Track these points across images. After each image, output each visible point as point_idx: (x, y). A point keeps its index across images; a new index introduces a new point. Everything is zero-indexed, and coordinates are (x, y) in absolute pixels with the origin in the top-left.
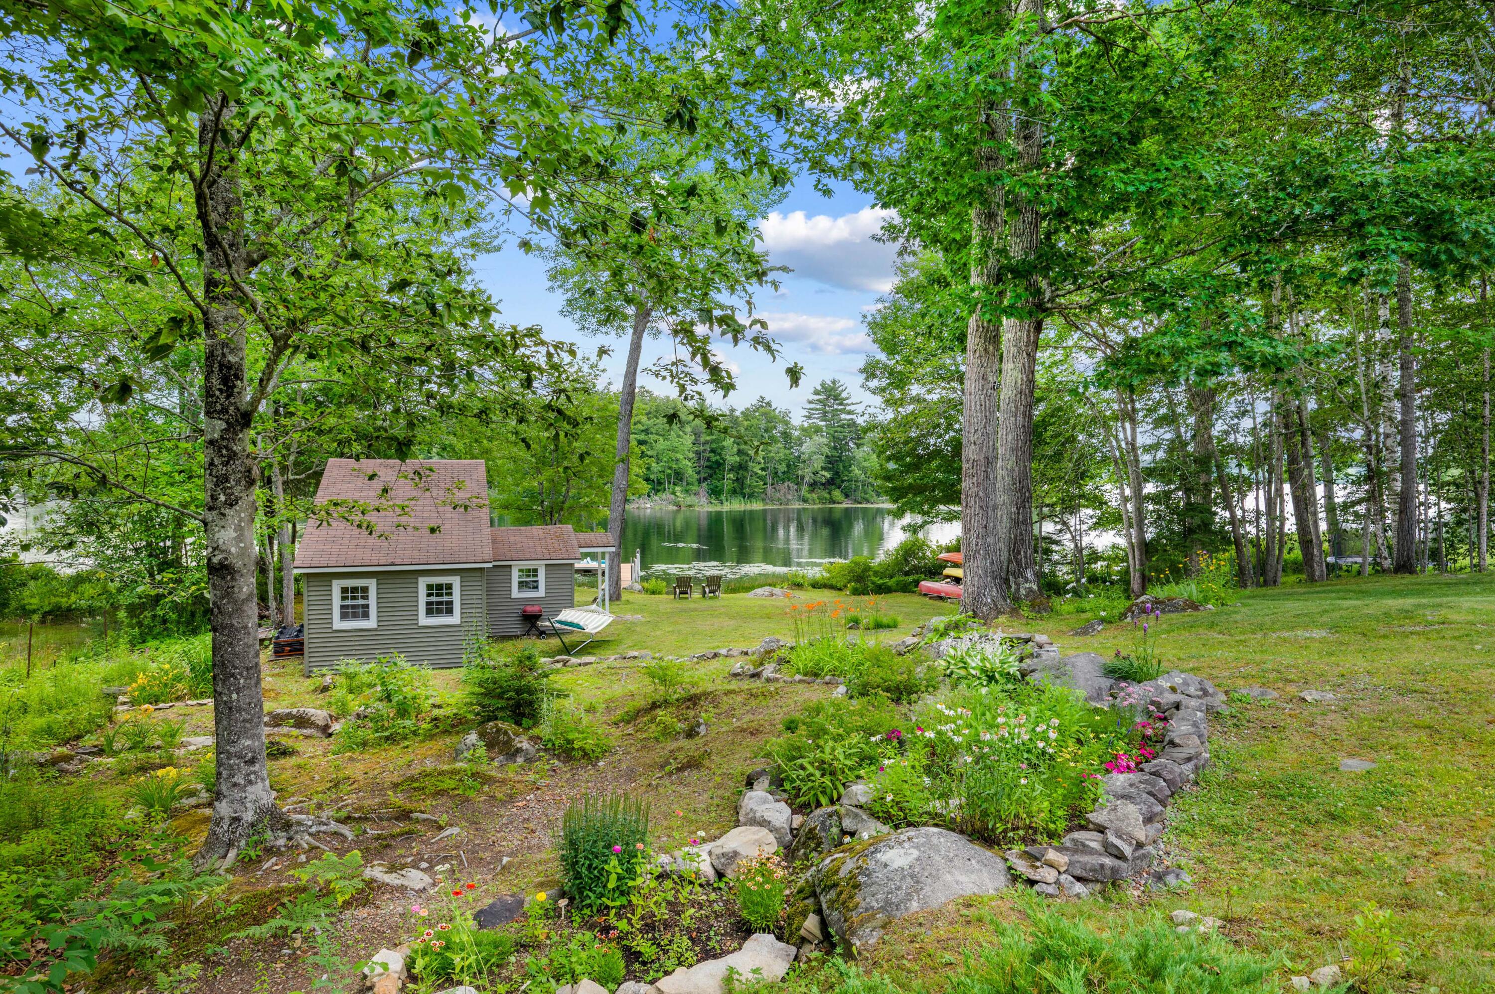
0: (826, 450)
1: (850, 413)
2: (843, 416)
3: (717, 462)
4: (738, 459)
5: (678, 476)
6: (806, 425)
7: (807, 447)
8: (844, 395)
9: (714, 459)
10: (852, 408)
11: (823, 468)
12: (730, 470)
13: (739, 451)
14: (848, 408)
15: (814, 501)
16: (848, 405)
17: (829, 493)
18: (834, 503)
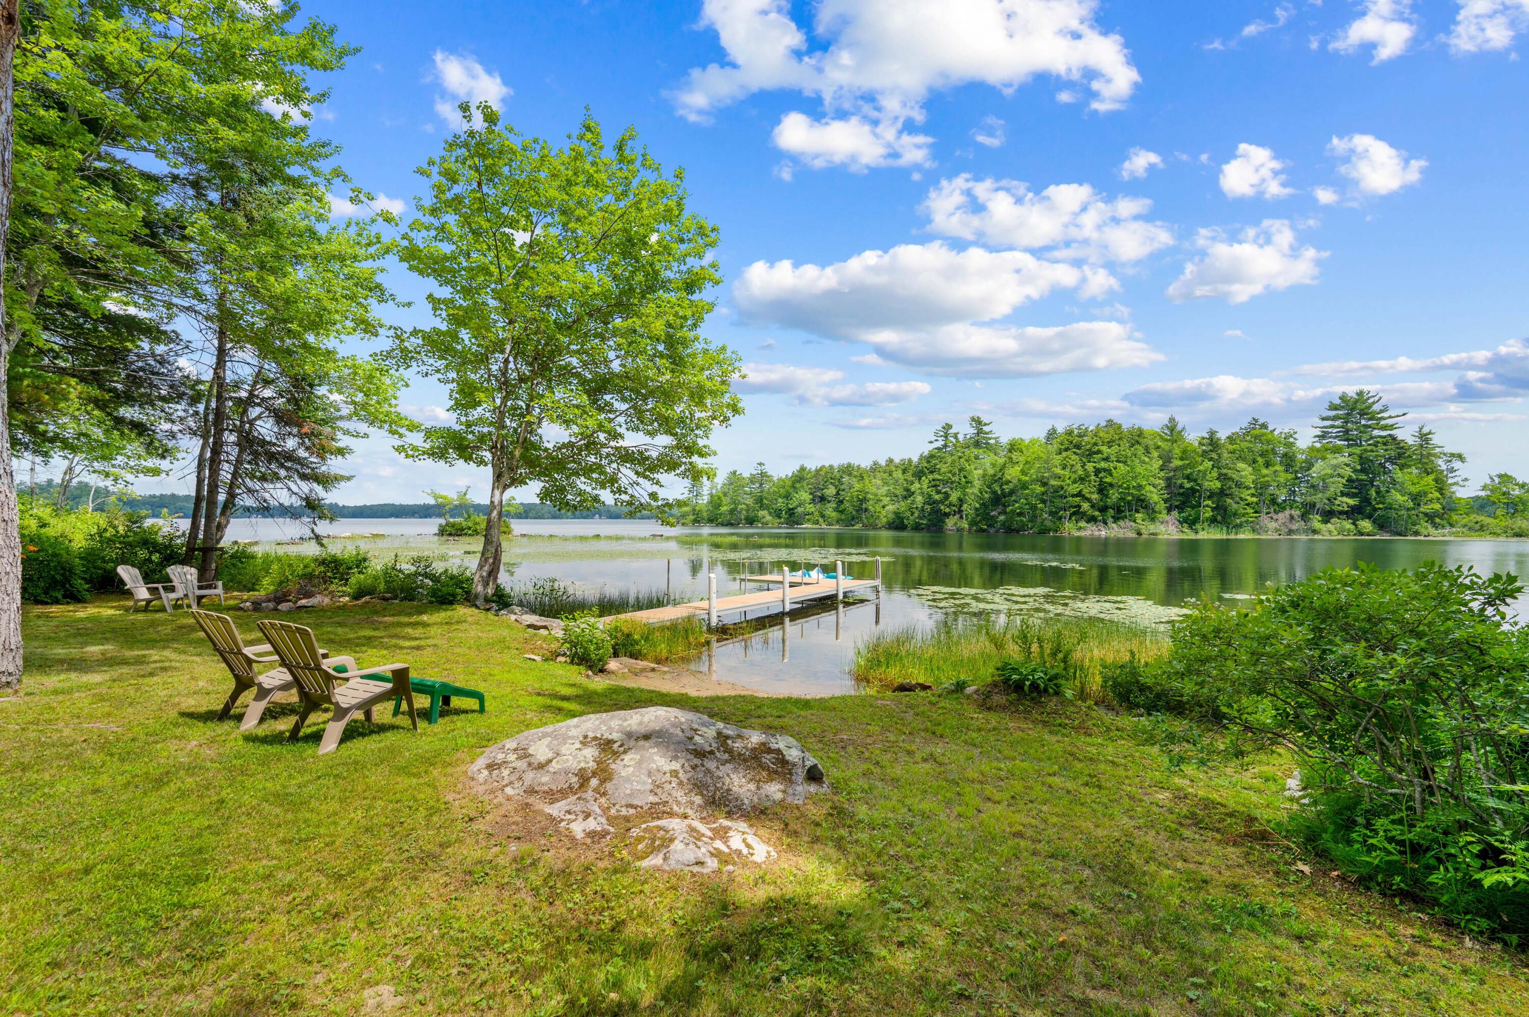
0: (1348, 472)
1: (1384, 428)
2: (1376, 433)
3: (1192, 489)
4: (1218, 485)
5: (1142, 504)
6: (1318, 445)
7: (1319, 469)
8: (1376, 408)
9: (1188, 485)
10: (1389, 422)
11: (1343, 494)
12: (1210, 497)
13: (1220, 475)
14: (1383, 422)
15: (1330, 532)
16: (1383, 418)
17: (1354, 524)
18: (1362, 534)
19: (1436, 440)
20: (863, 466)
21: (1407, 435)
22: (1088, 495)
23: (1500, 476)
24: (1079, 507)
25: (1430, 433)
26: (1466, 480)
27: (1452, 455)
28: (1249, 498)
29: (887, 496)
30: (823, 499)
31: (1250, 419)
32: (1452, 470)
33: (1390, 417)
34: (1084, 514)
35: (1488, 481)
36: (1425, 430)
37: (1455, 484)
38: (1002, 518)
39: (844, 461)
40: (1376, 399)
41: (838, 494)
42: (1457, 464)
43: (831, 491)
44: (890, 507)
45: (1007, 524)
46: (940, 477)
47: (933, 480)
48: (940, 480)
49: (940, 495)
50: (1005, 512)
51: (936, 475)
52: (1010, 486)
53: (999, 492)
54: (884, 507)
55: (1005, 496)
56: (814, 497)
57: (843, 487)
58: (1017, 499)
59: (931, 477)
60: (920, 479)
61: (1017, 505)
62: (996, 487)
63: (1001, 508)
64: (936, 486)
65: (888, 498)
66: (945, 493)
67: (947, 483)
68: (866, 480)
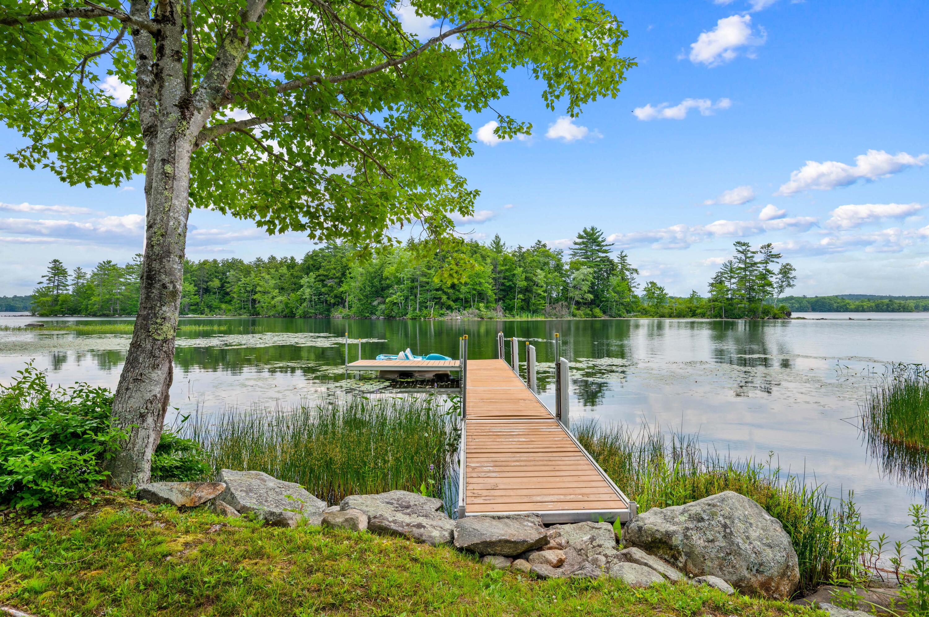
0: (590, 278)
1: (604, 252)
2: (600, 254)
3: (509, 286)
5: (481, 296)
6: (573, 260)
7: (577, 275)
9: (507, 284)
10: (607, 248)
11: (588, 292)
12: (520, 292)
13: (526, 278)
14: (604, 248)
15: (580, 315)
16: (603, 246)
17: (591, 310)
18: (596, 317)
19: (629, 260)
20: (246, 262)
21: (614, 256)
22: (446, 290)
23: (651, 283)
24: (440, 298)
25: (626, 256)
26: (639, 284)
27: (633, 269)
28: (542, 293)
29: (275, 288)
30: (207, 290)
31: (536, 241)
32: (633, 279)
33: (606, 245)
34: (443, 304)
35: (646, 286)
36: (624, 254)
37: (634, 287)
38: (382, 307)
39: (229, 257)
40: (600, 233)
41: (222, 286)
42: (635, 275)
43: (216, 283)
44: (280, 298)
45: (386, 312)
46: (325, 273)
47: (319, 276)
48: (324, 276)
49: (326, 288)
50: (384, 303)
51: (321, 272)
52: (388, 282)
53: (379, 286)
54: (273, 298)
55: (383, 289)
56: (199, 288)
57: (227, 280)
58: (394, 292)
59: (317, 273)
60: (308, 274)
61: (394, 296)
62: (376, 282)
63: (380, 299)
64: (323, 281)
65: (277, 291)
66: (330, 287)
67: (332, 278)
68: (253, 274)
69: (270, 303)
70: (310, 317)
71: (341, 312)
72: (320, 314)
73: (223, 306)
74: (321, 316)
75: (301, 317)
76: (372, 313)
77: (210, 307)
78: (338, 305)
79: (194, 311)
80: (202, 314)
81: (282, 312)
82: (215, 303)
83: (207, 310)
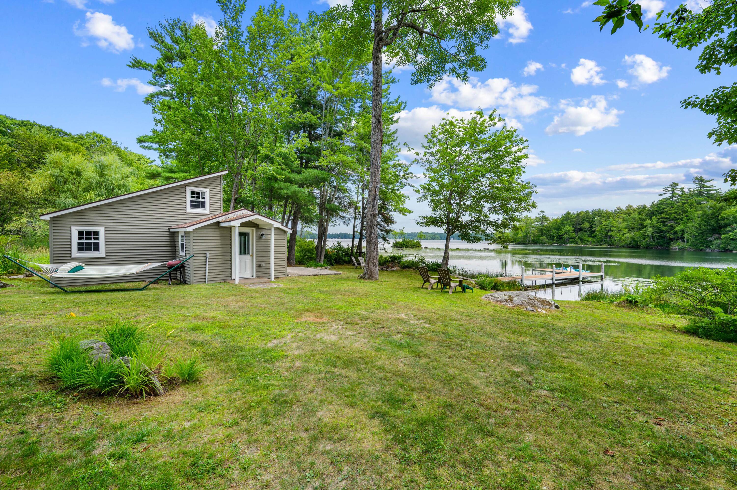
29: (625, 228)
30: (581, 230)
38: (718, 242)
41: (591, 226)
43: (587, 225)
44: (628, 235)
45: (721, 246)
46: (667, 216)
47: (662, 218)
48: (667, 218)
49: (667, 227)
50: (720, 239)
51: (664, 215)
52: (726, 221)
53: (715, 225)
54: (623, 235)
55: (720, 227)
56: (575, 228)
57: (595, 223)
58: (732, 230)
59: (660, 216)
60: (651, 218)
61: (731, 233)
62: (713, 222)
63: (716, 236)
64: (664, 222)
65: (627, 230)
66: (670, 226)
67: (672, 220)
68: (611, 219)
69: (620, 238)
70: (652, 248)
71: (679, 245)
72: (661, 246)
73: (590, 239)
74: (661, 248)
75: (644, 248)
76: (707, 247)
77: (581, 240)
78: (677, 240)
79: (572, 242)
80: (577, 244)
81: (630, 244)
82: (585, 238)
83: (579, 242)
